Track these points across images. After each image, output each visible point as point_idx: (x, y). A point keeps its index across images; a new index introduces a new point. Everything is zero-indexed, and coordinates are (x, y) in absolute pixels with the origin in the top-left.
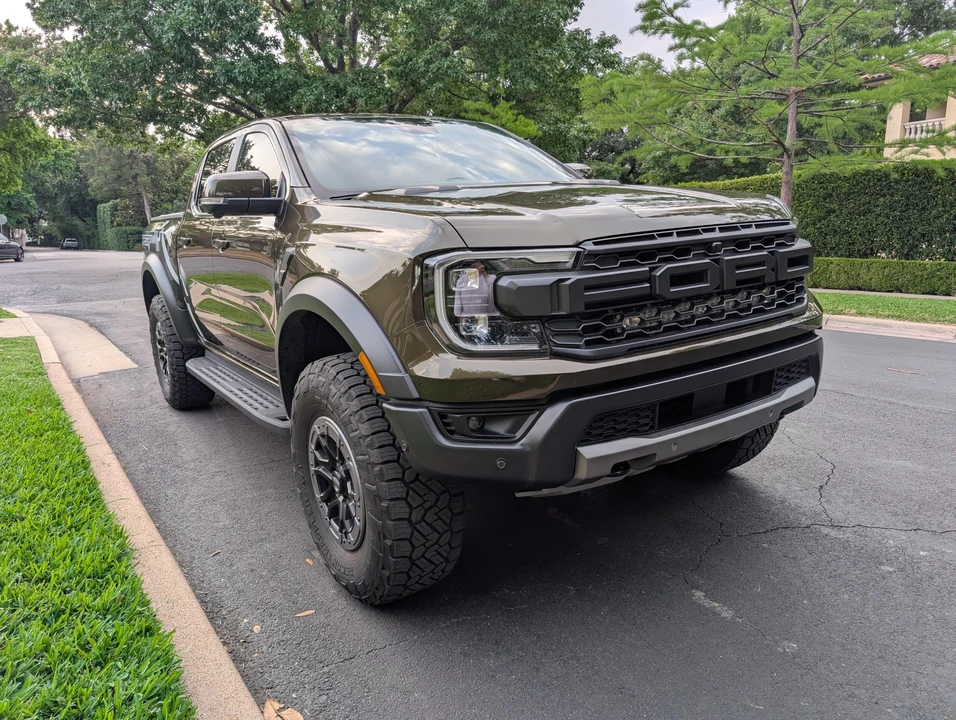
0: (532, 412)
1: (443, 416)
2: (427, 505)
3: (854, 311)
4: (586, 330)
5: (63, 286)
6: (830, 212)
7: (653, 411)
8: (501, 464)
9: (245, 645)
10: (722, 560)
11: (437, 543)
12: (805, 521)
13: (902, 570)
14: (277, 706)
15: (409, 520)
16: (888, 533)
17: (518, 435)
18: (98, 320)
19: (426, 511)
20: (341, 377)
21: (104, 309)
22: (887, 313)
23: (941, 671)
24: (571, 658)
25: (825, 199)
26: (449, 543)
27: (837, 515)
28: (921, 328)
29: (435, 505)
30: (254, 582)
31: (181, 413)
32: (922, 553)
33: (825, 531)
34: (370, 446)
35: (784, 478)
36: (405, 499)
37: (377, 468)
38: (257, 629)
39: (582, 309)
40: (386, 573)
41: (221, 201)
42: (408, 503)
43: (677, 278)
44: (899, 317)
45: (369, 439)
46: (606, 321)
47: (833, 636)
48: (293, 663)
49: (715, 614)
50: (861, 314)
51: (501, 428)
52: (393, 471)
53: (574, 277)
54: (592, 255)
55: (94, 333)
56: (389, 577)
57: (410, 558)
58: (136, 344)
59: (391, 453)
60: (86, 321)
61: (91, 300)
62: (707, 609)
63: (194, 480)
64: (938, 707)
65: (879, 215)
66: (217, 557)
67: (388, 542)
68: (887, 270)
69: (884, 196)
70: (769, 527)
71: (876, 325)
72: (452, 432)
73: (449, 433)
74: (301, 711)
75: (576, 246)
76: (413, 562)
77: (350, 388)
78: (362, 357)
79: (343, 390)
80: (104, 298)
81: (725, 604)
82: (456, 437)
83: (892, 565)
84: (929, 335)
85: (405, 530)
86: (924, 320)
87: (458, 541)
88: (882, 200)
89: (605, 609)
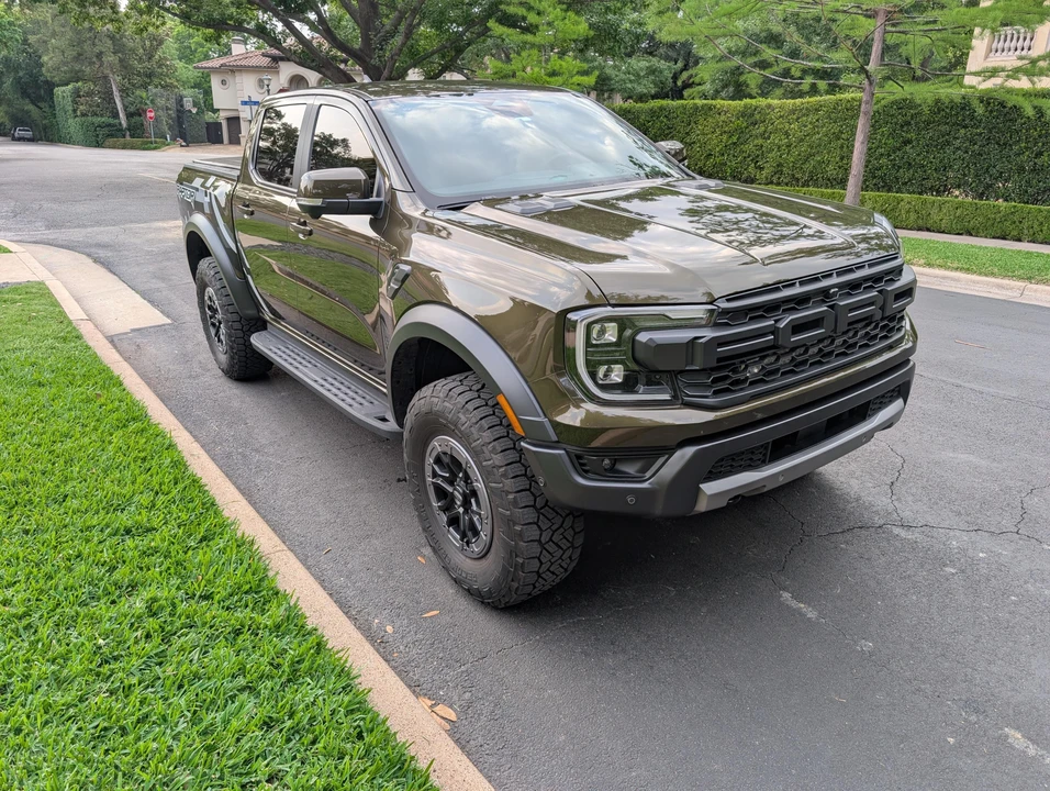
0: (662, 455)
1: (579, 457)
2: (554, 528)
3: (922, 261)
4: (715, 381)
5: (46, 205)
6: (907, 142)
7: (766, 448)
8: (632, 501)
9: (383, 645)
10: (805, 561)
11: (560, 558)
12: (878, 521)
13: (963, 571)
14: (430, 703)
15: (539, 541)
16: (952, 533)
17: (648, 475)
18: (102, 253)
19: (554, 532)
20: (470, 406)
21: (105, 239)
22: (955, 265)
23: (994, 669)
24: (680, 657)
25: (902, 126)
26: (570, 558)
27: (907, 514)
28: (988, 284)
29: (561, 526)
30: (373, 582)
31: (240, 385)
32: (981, 555)
33: (896, 531)
34: (504, 475)
35: (858, 473)
36: (536, 523)
37: (511, 497)
38: (389, 629)
39: (715, 364)
40: (515, 585)
41: (318, 202)
42: (539, 527)
43: (798, 328)
44: (968, 270)
45: (503, 469)
46: (735, 371)
47: (903, 636)
48: (432, 663)
49: (802, 615)
50: (930, 265)
51: (631, 469)
52: (526, 499)
53: (708, 334)
54: (725, 312)
55: (102, 271)
56: (517, 588)
57: (538, 572)
58: (158, 290)
59: (524, 483)
60: (89, 255)
61: (85, 226)
62: (794, 610)
63: (279, 467)
64: (989, 700)
65: (958, 149)
66: (329, 555)
67: (520, 560)
68: (959, 211)
69: (965, 127)
70: (846, 527)
71: (944, 278)
72: (586, 472)
73: (584, 473)
74: (451, 707)
75: (711, 303)
76: (539, 576)
77: (481, 419)
78: (501, 399)
79: (474, 420)
80: (98, 223)
81: (809, 605)
82: (590, 475)
83: (954, 567)
84: (997, 291)
85: (536, 549)
86: (993, 274)
87: (576, 556)
88: (963, 131)
89: (704, 610)
